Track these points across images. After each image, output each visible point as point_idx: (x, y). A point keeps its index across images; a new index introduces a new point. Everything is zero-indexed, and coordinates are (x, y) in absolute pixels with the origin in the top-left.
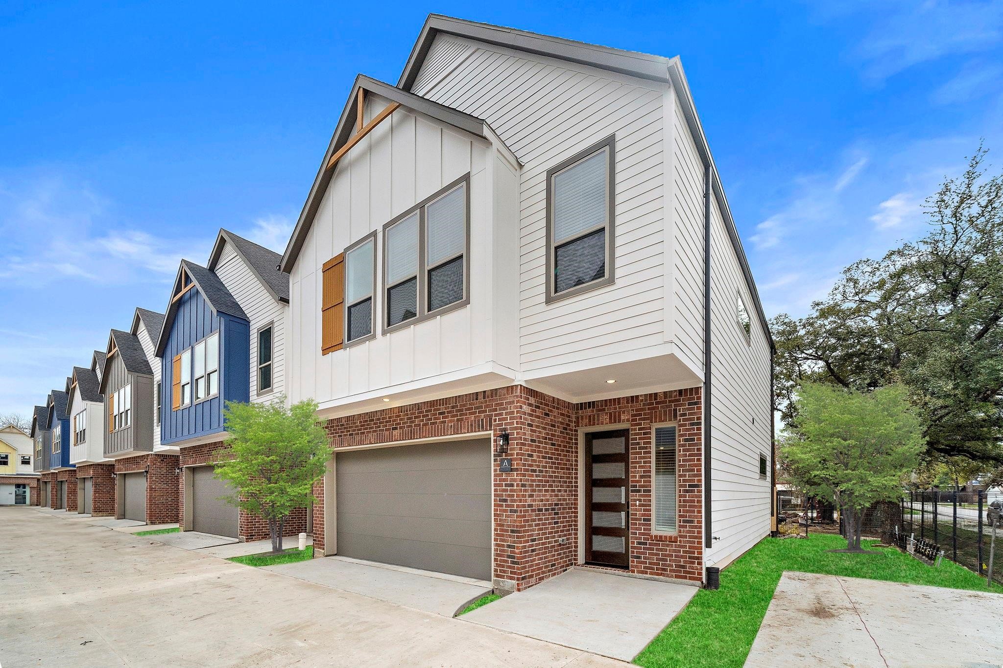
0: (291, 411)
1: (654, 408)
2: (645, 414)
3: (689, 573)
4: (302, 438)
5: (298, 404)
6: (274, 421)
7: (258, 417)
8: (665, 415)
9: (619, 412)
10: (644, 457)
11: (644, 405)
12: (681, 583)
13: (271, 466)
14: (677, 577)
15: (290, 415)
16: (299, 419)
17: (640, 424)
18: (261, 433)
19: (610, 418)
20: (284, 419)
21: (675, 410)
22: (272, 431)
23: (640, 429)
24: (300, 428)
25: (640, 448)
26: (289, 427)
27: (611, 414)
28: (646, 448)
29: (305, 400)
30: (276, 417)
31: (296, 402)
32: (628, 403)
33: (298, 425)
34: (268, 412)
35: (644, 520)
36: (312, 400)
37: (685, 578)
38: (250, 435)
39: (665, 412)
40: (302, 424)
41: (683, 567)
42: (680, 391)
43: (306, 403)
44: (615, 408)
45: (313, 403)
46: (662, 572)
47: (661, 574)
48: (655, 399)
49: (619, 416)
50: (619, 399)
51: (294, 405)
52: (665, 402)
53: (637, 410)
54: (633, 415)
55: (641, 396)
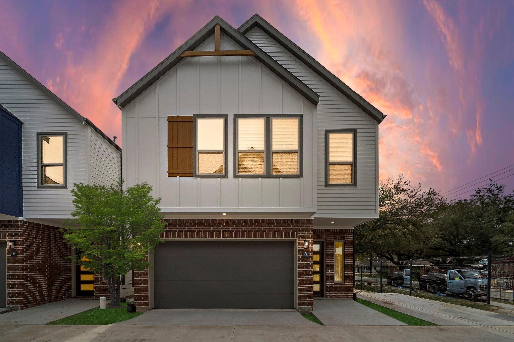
0: (128, 192)
1: (336, 235)
2: (332, 237)
3: (349, 295)
4: (138, 214)
5: (134, 187)
6: (113, 200)
7: (100, 196)
8: (340, 238)
9: (322, 235)
10: (332, 253)
11: (332, 233)
12: (346, 300)
13: (110, 235)
14: (344, 297)
15: (127, 195)
16: (134, 198)
17: (330, 240)
18: (102, 209)
19: (318, 237)
20: (122, 198)
21: (344, 236)
22: (111, 208)
23: (330, 242)
24: (136, 205)
25: (330, 250)
26: (126, 205)
27: (318, 235)
28: (333, 250)
29: (140, 184)
30: (115, 197)
31: (132, 185)
32: (325, 231)
33: (134, 203)
34: (109, 192)
35: (332, 277)
36: (147, 184)
37: (347, 297)
38: (94, 209)
39: (340, 236)
40: (137, 202)
41: (347, 294)
42: (346, 230)
43: (141, 187)
44: (320, 233)
45: (147, 186)
46: (339, 296)
47: (339, 297)
48: (336, 231)
49: (322, 236)
50: (321, 229)
51: (131, 188)
52: (340, 233)
53: (329, 235)
54: (327, 237)
55: (331, 229)
